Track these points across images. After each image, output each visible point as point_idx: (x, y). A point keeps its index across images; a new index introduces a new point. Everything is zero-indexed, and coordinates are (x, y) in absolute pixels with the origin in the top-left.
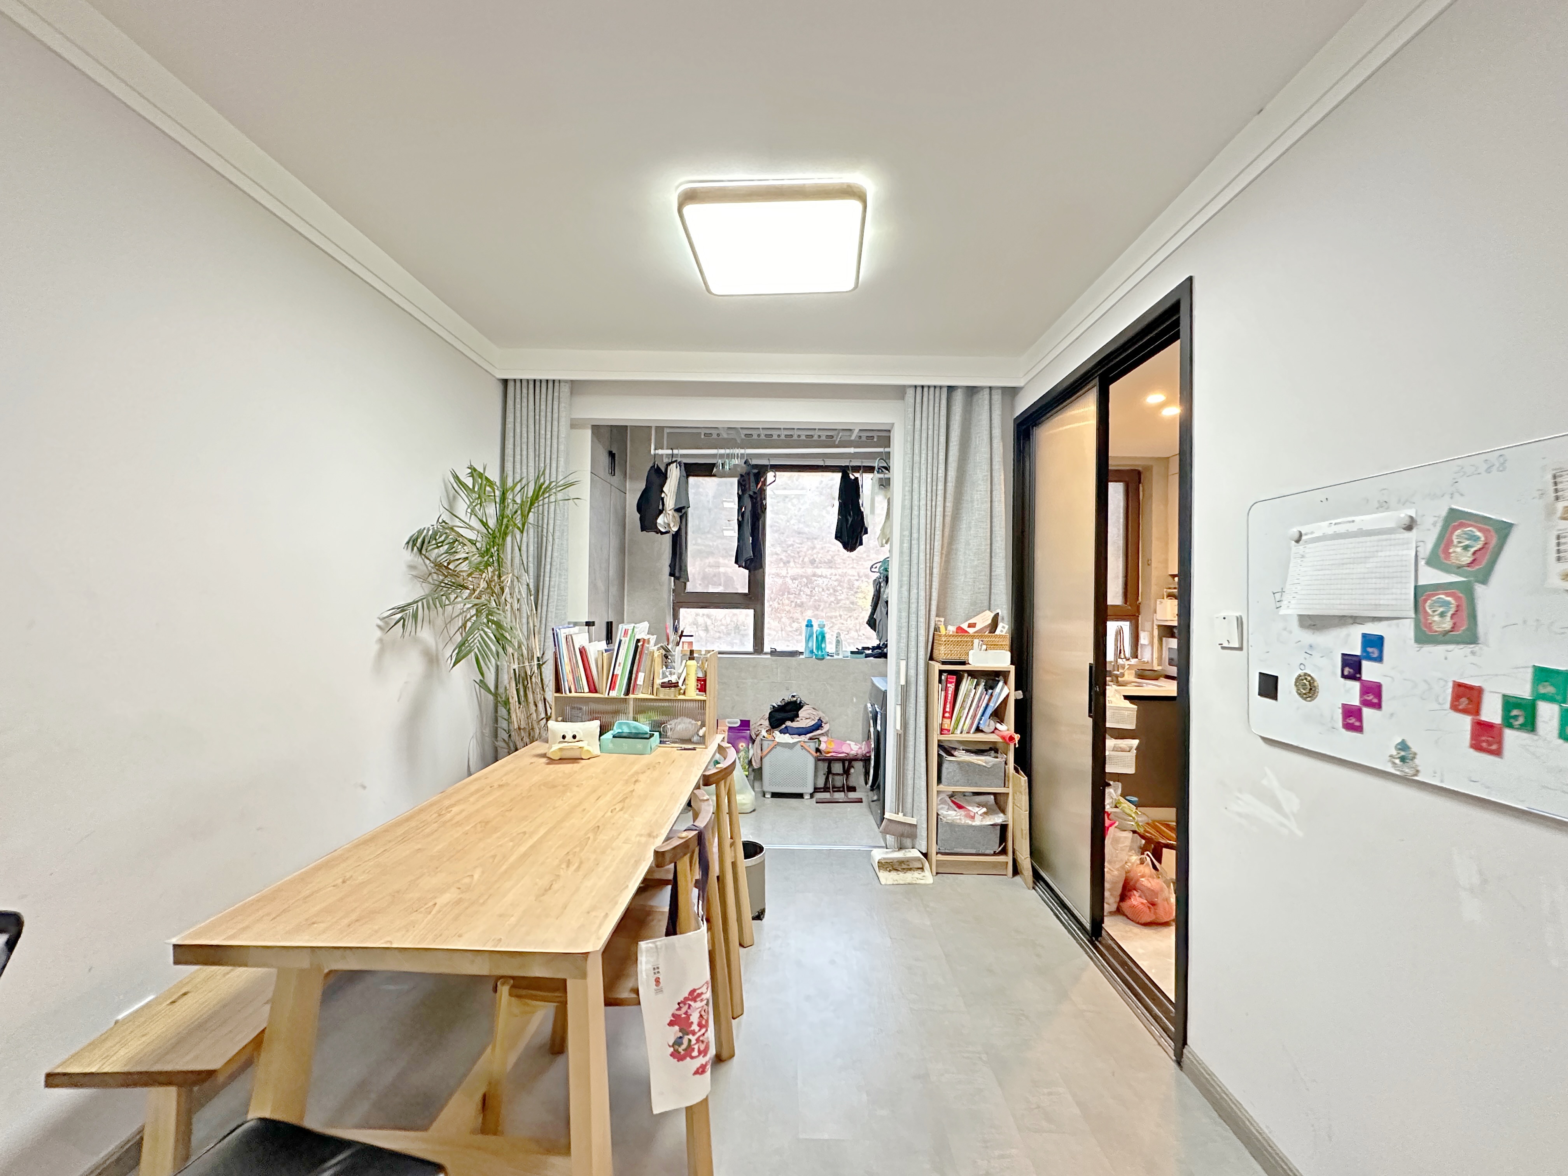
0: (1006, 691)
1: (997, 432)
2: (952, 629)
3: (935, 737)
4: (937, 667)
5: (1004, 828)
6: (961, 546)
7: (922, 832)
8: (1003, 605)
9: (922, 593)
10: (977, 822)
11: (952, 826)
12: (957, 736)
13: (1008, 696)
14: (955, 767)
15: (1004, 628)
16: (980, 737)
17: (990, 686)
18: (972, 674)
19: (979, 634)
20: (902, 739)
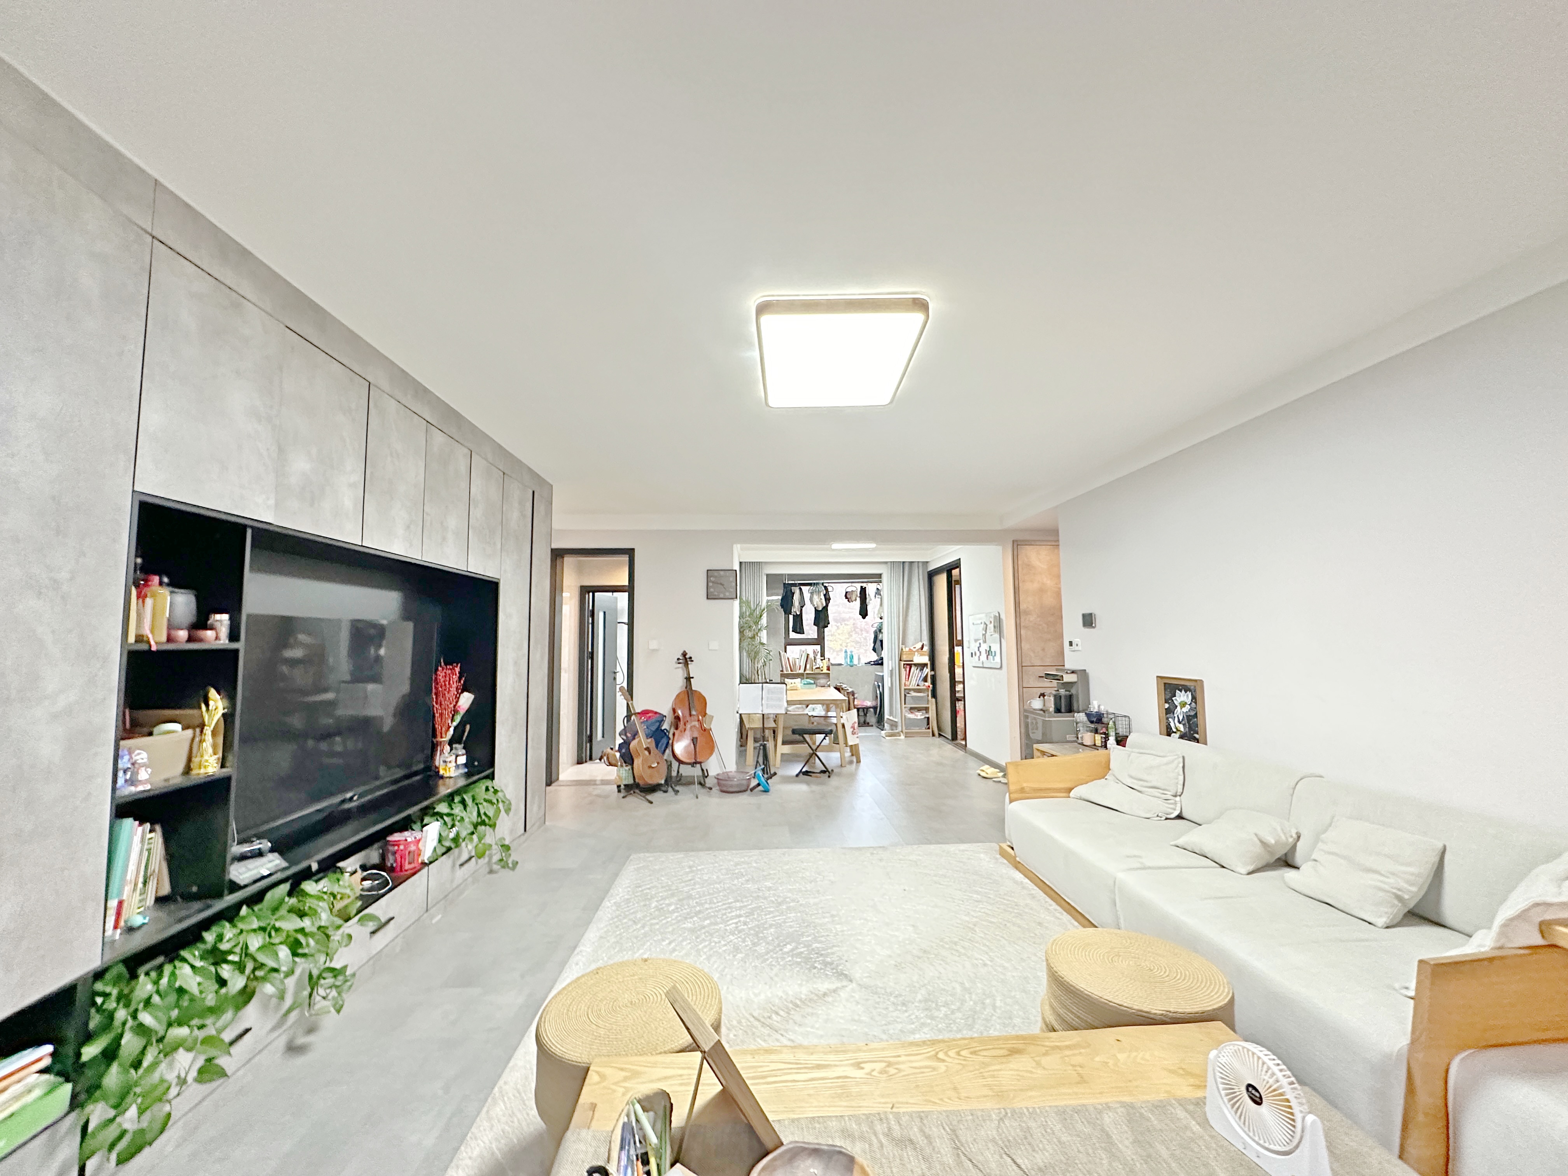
0: (927, 671)
1: (921, 577)
2: (907, 649)
3: (903, 687)
4: (902, 663)
5: (928, 718)
6: (909, 618)
7: (900, 724)
8: (926, 641)
9: (896, 637)
10: (919, 717)
11: (910, 719)
12: (911, 687)
13: (927, 675)
14: (910, 698)
15: (926, 648)
16: (918, 687)
17: (922, 670)
18: (915, 665)
19: (917, 651)
20: (891, 689)
